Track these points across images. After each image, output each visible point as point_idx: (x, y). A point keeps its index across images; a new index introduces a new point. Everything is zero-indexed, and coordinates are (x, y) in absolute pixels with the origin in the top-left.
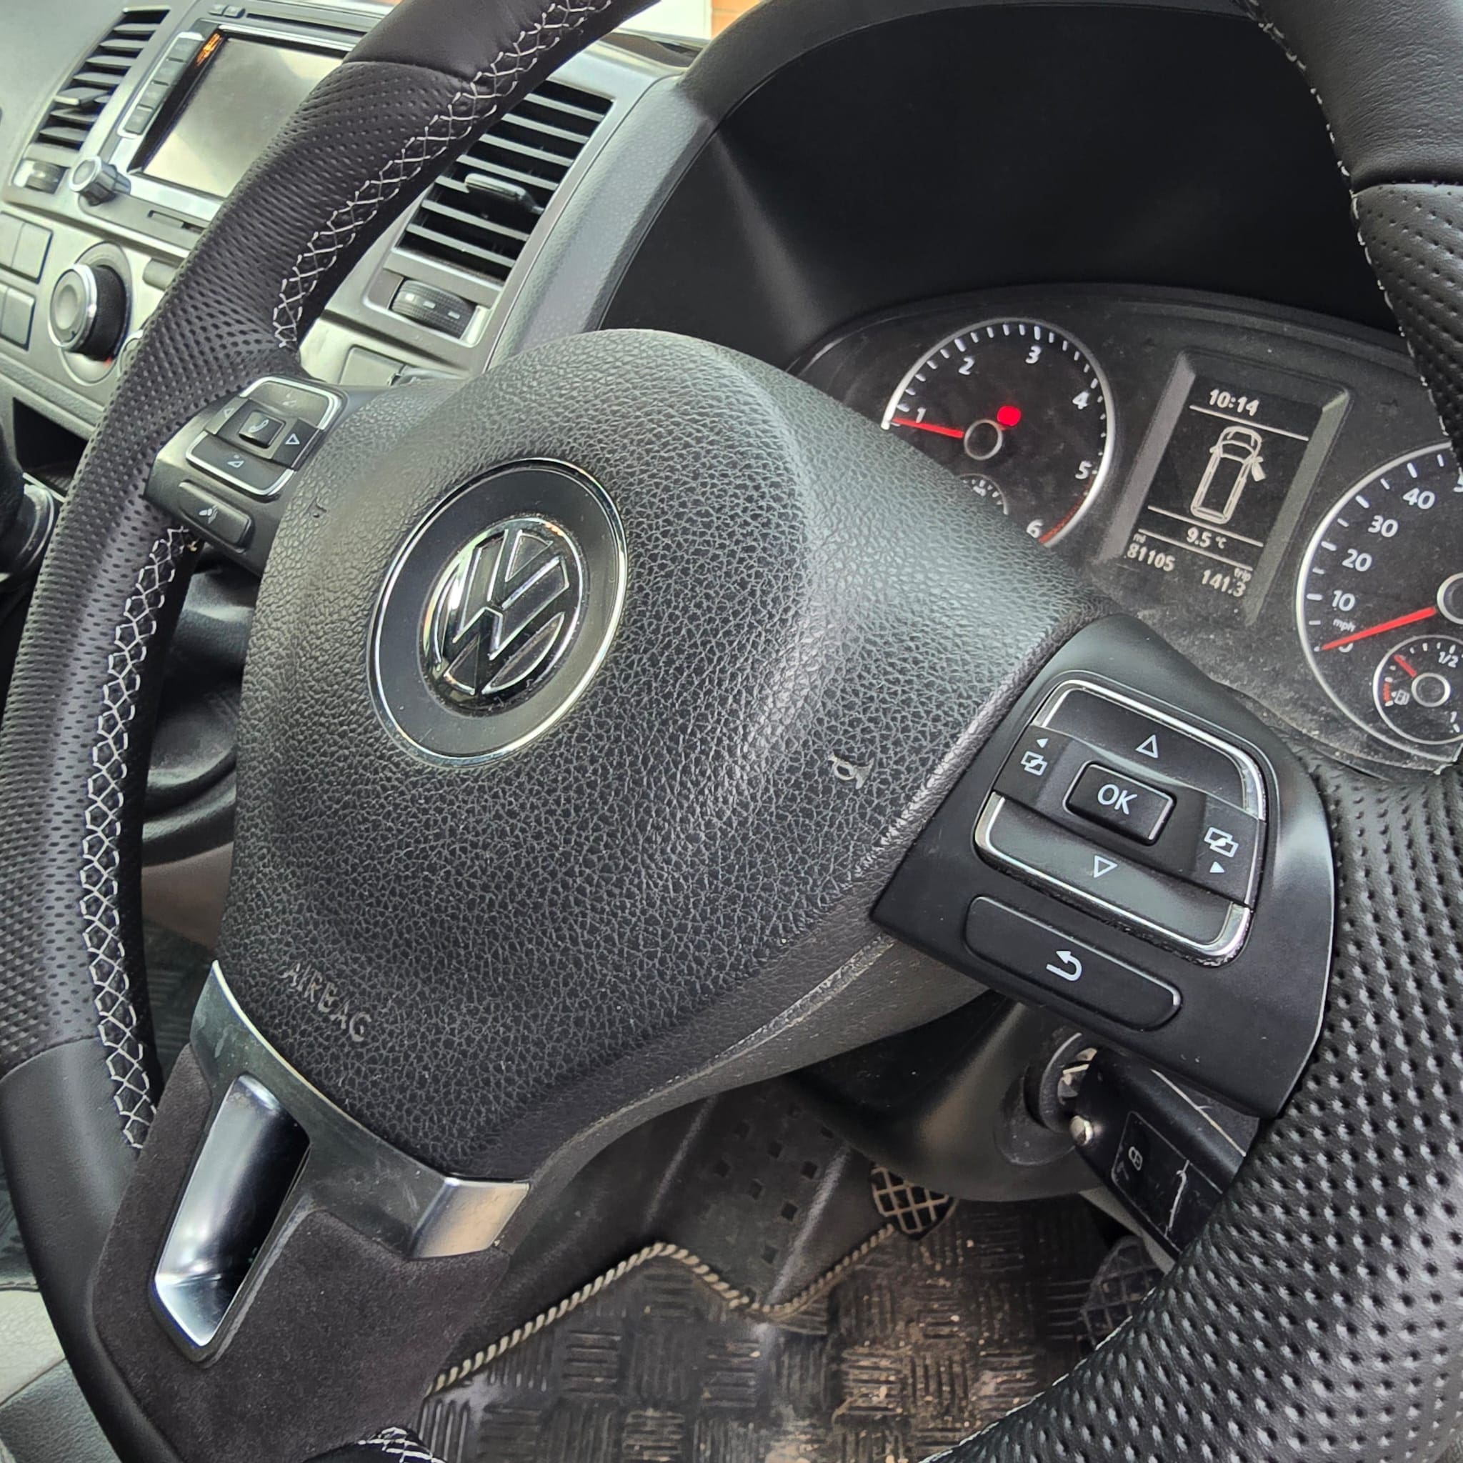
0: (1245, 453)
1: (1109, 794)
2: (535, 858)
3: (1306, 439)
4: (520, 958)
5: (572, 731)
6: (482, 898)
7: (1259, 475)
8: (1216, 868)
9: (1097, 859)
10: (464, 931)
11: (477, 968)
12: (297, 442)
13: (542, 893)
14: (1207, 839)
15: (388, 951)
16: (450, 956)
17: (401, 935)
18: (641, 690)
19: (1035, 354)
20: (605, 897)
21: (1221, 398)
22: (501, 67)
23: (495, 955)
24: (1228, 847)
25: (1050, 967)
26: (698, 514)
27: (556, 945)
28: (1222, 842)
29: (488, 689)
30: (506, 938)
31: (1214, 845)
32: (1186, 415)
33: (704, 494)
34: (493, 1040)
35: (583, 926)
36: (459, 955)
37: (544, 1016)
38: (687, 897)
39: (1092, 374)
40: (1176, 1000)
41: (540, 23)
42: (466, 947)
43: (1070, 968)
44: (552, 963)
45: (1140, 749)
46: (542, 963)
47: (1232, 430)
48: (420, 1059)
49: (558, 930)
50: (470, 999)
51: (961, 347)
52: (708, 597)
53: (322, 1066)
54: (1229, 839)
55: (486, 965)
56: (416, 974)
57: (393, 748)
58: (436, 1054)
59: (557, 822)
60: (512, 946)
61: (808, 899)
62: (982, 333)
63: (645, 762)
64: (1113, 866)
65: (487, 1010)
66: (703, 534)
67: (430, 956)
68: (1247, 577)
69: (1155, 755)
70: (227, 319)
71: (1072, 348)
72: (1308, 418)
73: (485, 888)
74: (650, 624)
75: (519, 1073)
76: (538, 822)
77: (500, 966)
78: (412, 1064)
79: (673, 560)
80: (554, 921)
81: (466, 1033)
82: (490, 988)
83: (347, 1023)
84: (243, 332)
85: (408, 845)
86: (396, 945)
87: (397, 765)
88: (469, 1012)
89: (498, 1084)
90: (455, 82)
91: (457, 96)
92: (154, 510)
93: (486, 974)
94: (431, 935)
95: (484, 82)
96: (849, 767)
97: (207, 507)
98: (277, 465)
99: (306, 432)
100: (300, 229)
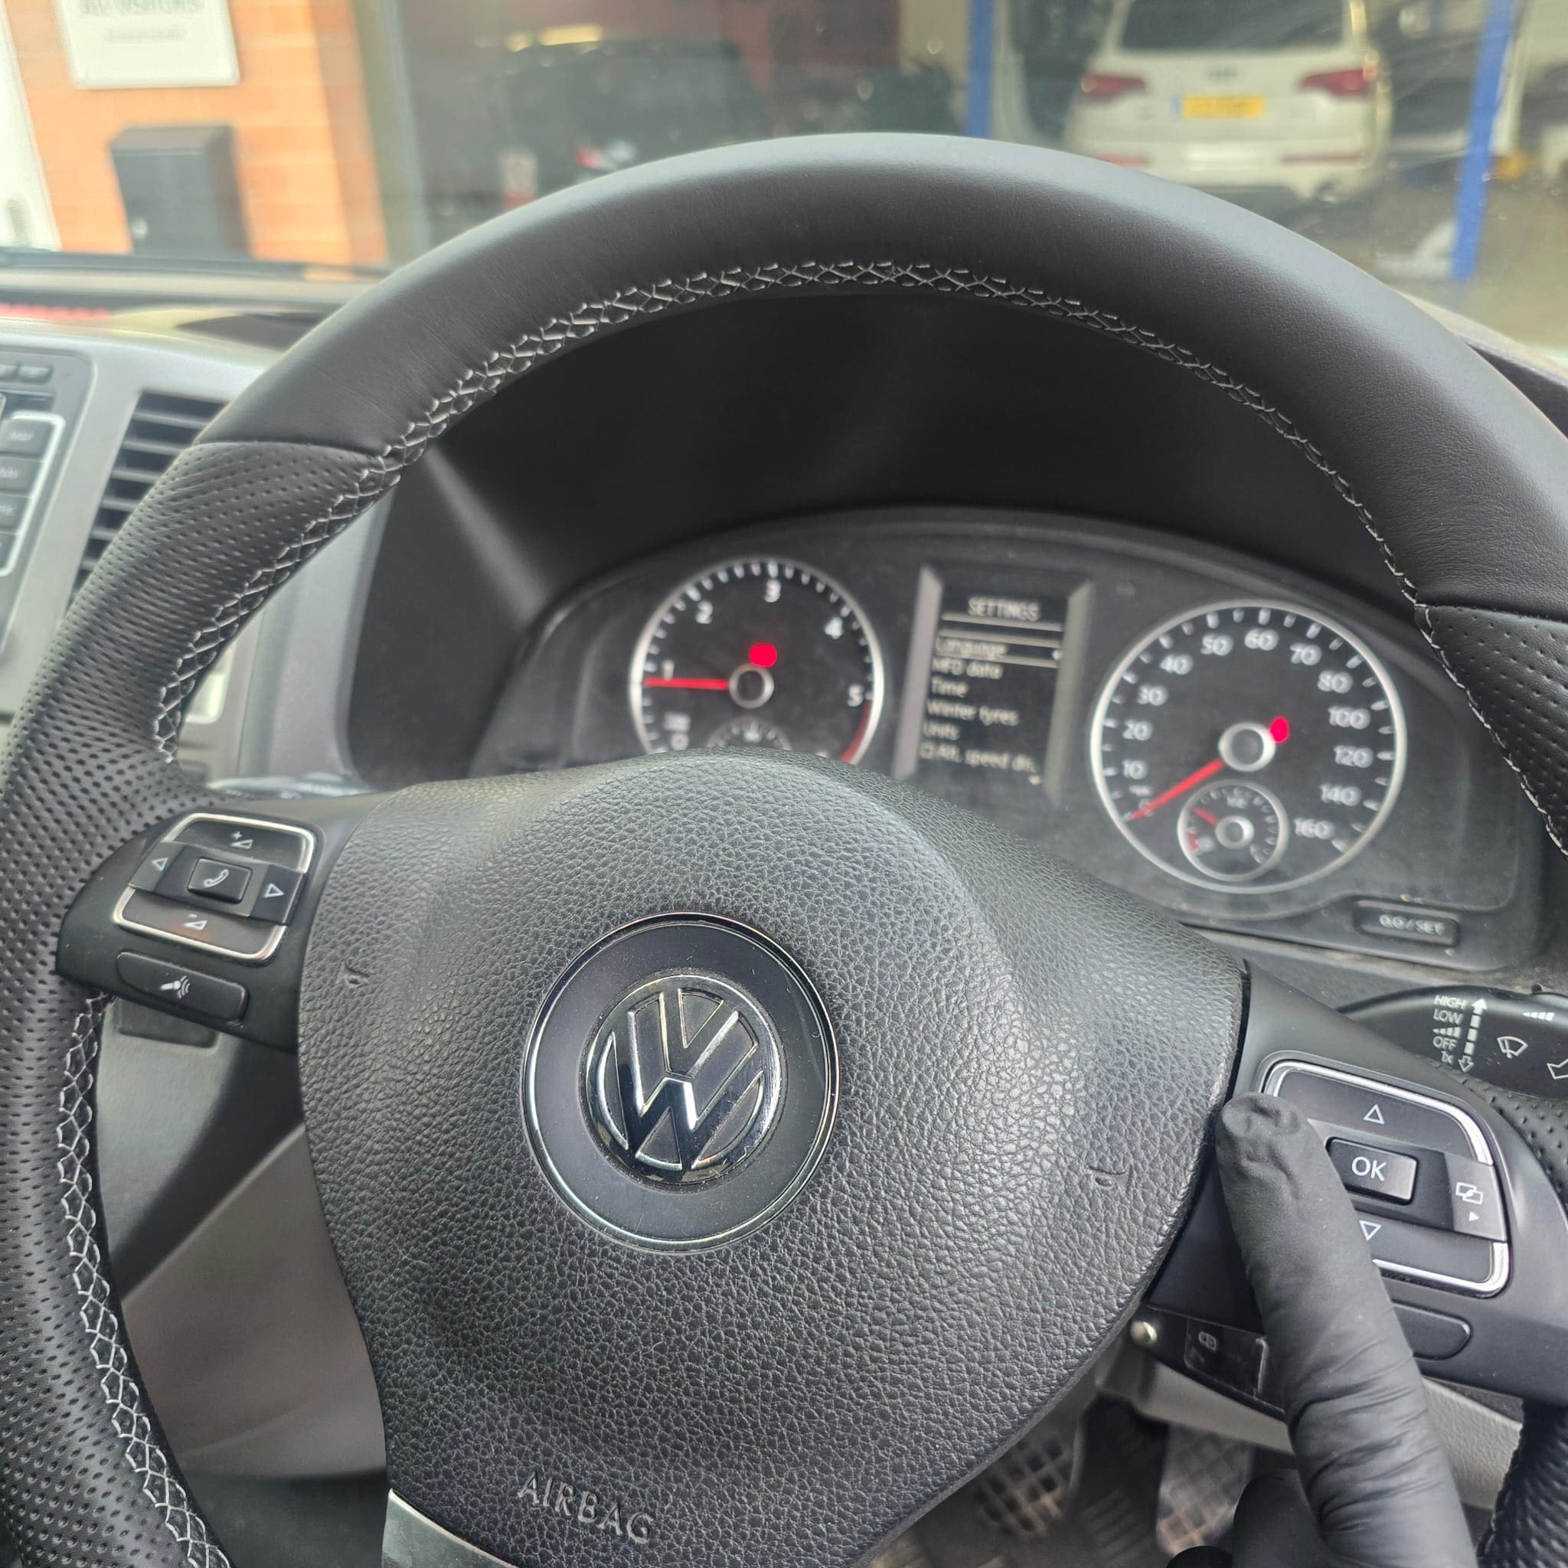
1: (1362, 1166)
2: (818, 1327)
4: (820, 1424)
5: (823, 1196)
6: (764, 1376)
8: (1473, 1217)
9: (1362, 1223)
10: (749, 1412)
11: (772, 1444)
12: (280, 893)
13: (833, 1359)
14: (1458, 1193)
15: (654, 1448)
16: (736, 1438)
17: (668, 1429)
19: (774, 592)
20: (901, 1347)
22: (411, 437)
23: (791, 1427)
24: (1476, 1197)
26: (889, 956)
27: (858, 1404)
28: (1470, 1193)
29: (697, 1163)
30: (800, 1409)
31: (1465, 1197)
33: (886, 934)
34: (805, 1507)
35: (883, 1380)
36: (746, 1435)
37: (857, 1471)
38: (983, 1330)
39: (843, 603)
40: (1466, 1328)
41: (456, 390)
42: (754, 1425)
44: (857, 1420)
45: (1367, 1118)
46: (844, 1423)
48: (725, 1545)
49: (856, 1390)
50: (767, 1473)
54: (1473, 1189)
55: (782, 1438)
56: (697, 1464)
57: (603, 1243)
58: (743, 1536)
59: (834, 1288)
60: (810, 1416)
61: (1105, 1307)
63: (913, 1213)
64: (1378, 1227)
65: (791, 1480)
67: (711, 1443)
69: (1381, 1121)
73: (766, 1366)
74: (877, 1077)
75: (842, 1531)
76: (811, 1290)
77: (799, 1437)
78: (717, 1551)
80: (851, 1382)
81: (772, 1507)
82: (789, 1459)
83: (623, 1529)
85: (656, 1340)
86: (662, 1439)
87: (618, 1260)
88: (771, 1487)
89: (821, 1547)
90: (361, 458)
91: (366, 473)
92: (69, 985)
93: (783, 1447)
94: (708, 1422)
95: (395, 455)
96: (1108, 1177)
97: (171, 980)
98: (260, 922)
99: (284, 879)
100: (182, 632)
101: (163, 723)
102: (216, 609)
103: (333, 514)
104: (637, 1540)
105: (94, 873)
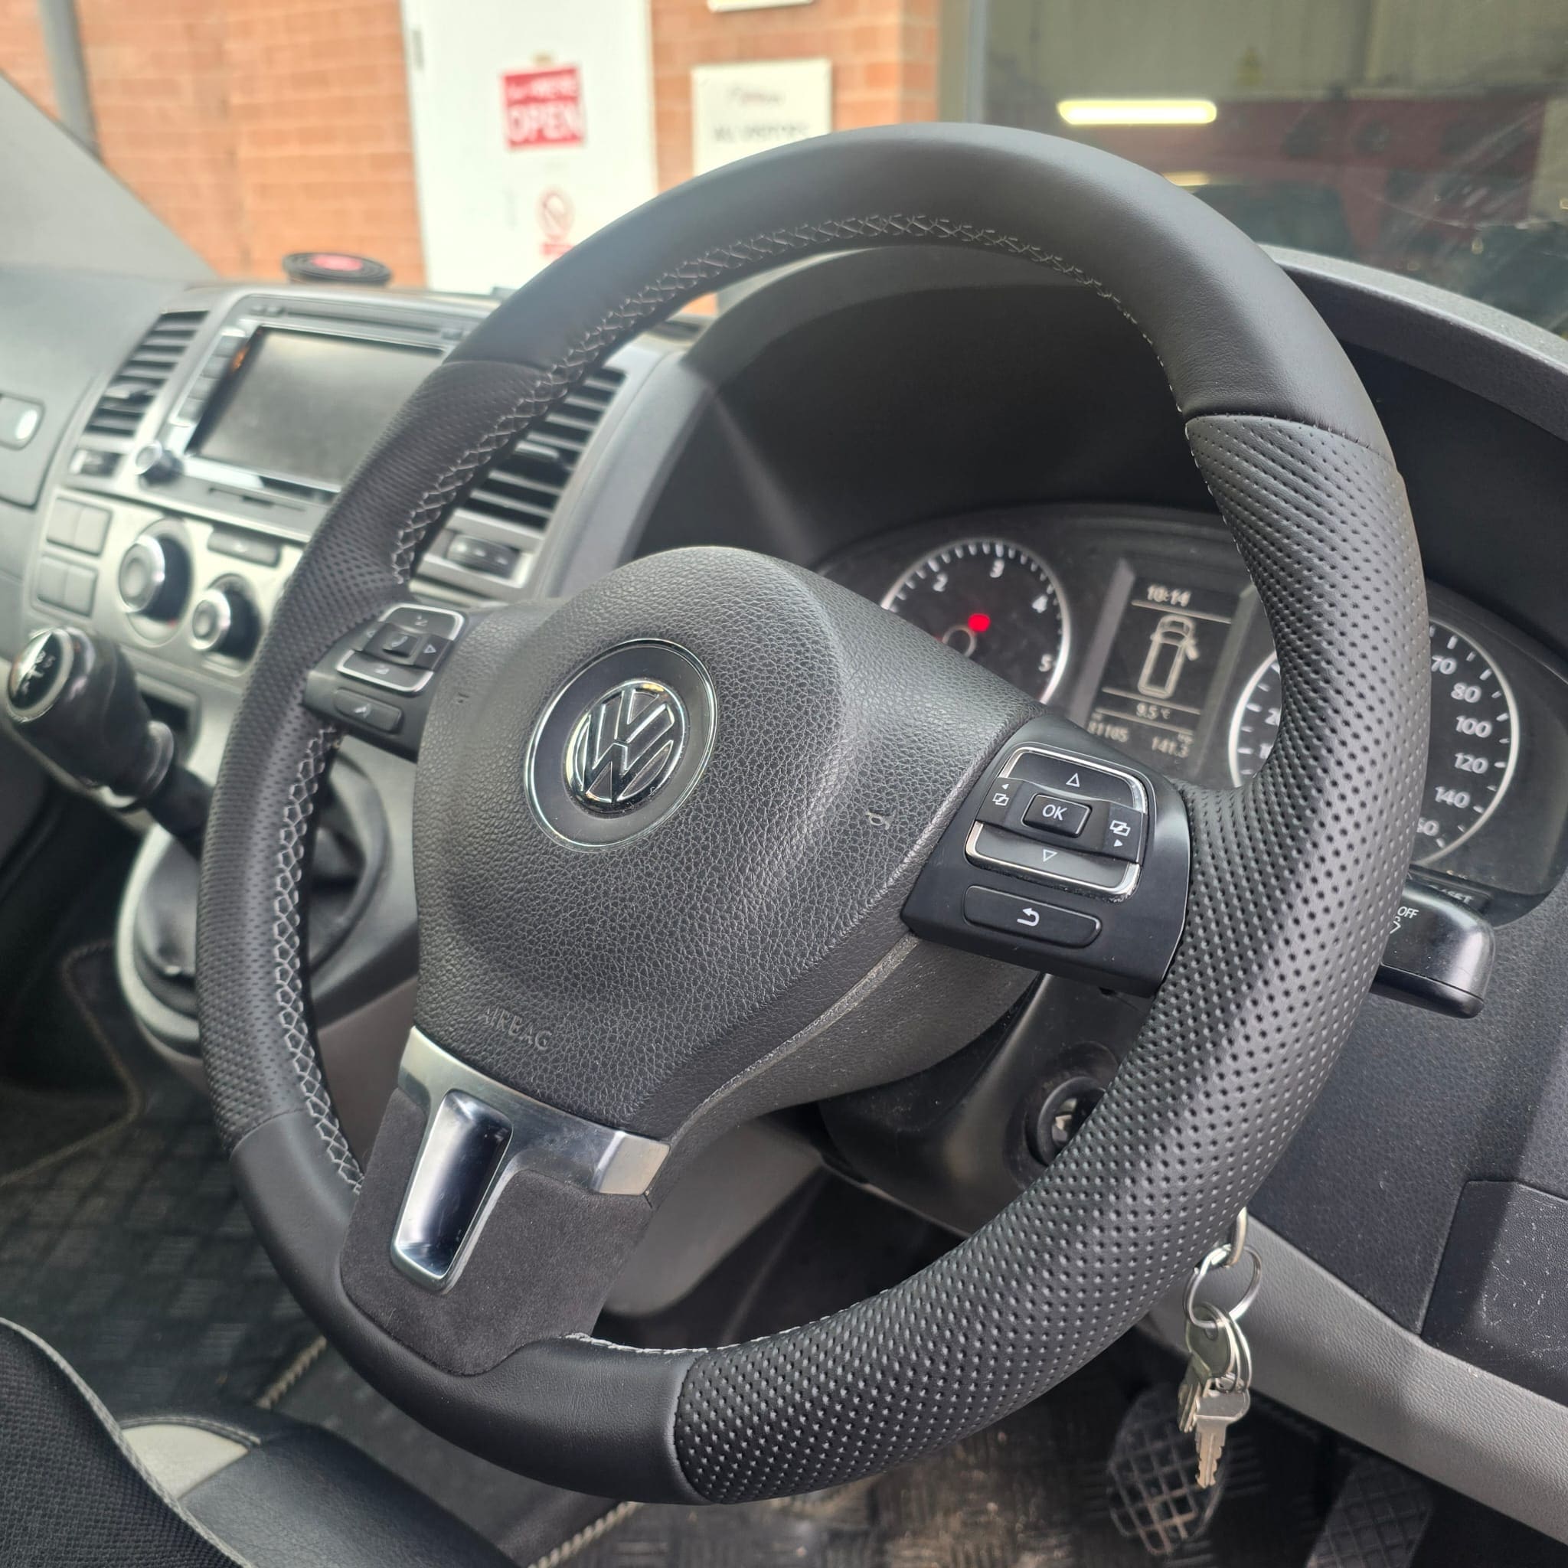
0: (1180, 637)
1: (1049, 811)
2: (668, 901)
3: (1229, 622)
4: (662, 971)
5: (688, 814)
6: (631, 934)
7: (1193, 654)
8: (1118, 843)
9: (1045, 851)
10: (619, 959)
11: (630, 984)
12: (435, 651)
13: (675, 923)
14: (1112, 828)
15: (560, 985)
16: (609, 978)
17: (570, 972)
18: (735, 782)
19: (998, 569)
20: (720, 920)
21: (1157, 593)
22: (572, 358)
23: (643, 973)
24: (1124, 830)
25: (1020, 921)
26: (765, 665)
27: (687, 958)
28: (1120, 828)
30: (650, 959)
31: (1116, 831)
32: (1129, 610)
33: (766, 652)
34: (645, 1030)
35: (705, 942)
36: (616, 977)
37: (682, 1008)
38: (776, 913)
39: (1047, 582)
40: (1098, 926)
41: (602, 326)
42: (621, 970)
43: (1032, 918)
44: (685, 971)
45: (1068, 783)
46: (677, 971)
47: (1168, 619)
48: (591, 1053)
49: (687, 947)
50: (626, 1006)
51: (934, 566)
52: (775, 718)
53: (517, 1071)
54: (1124, 825)
55: (637, 980)
56: (584, 997)
57: (554, 845)
58: (603, 1048)
59: (683, 876)
60: (655, 964)
61: (859, 903)
62: (952, 554)
63: (741, 829)
64: (1054, 853)
65: (639, 1011)
66: (768, 678)
67: (594, 982)
68: (1188, 740)
69: (1078, 785)
70: (358, 563)
71: (1029, 561)
72: (1228, 603)
73: (633, 927)
74: (737, 739)
75: (665, 1050)
76: (669, 877)
77: (647, 979)
78: (585, 1057)
79: (749, 696)
80: (684, 942)
81: (624, 1030)
82: (640, 996)
83: (533, 1041)
84: (370, 573)
85: (572, 909)
86: (566, 979)
87: (559, 856)
88: (626, 1015)
89: (651, 1060)
90: (537, 372)
91: (539, 383)
92: (309, 715)
93: (637, 987)
94: (593, 966)
95: (559, 372)
96: (880, 818)
97: (360, 706)
98: (418, 669)
99: (439, 642)
100: (414, 491)
101: (400, 556)
102: (438, 477)
103: (517, 412)
104: (541, 1048)
105: (335, 642)
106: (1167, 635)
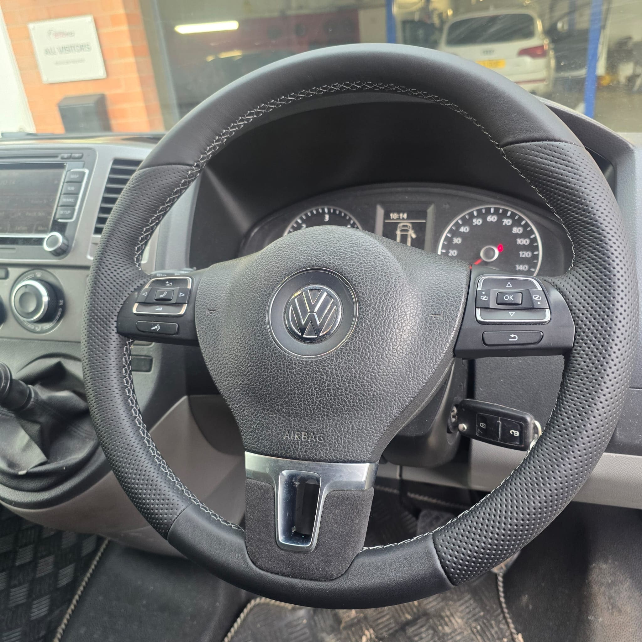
0: (407, 231)
1: (506, 298)
2: (362, 369)
3: (424, 221)
4: (367, 397)
5: (358, 333)
6: (349, 386)
7: (414, 236)
8: (539, 303)
9: (510, 313)
10: (346, 397)
11: (354, 405)
12: (184, 295)
13: (367, 377)
15: (321, 414)
16: (344, 406)
17: (324, 408)
18: (374, 316)
19: (327, 218)
20: (386, 371)
21: (394, 216)
22: (202, 159)
23: (359, 400)
24: (539, 298)
25: (510, 340)
26: (367, 268)
27: (377, 389)
29: (321, 334)
30: (361, 393)
31: (536, 299)
32: (385, 225)
33: (365, 263)
34: (367, 422)
35: (383, 381)
36: (347, 404)
37: (380, 409)
38: (409, 362)
39: (350, 219)
40: (542, 334)
41: (213, 143)
42: (349, 401)
43: (515, 338)
44: (377, 394)
45: (507, 286)
46: (374, 395)
47: (401, 225)
48: (346, 437)
49: (376, 385)
50: (354, 414)
51: (300, 221)
52: (381, 287)
53: (313, 454)
54: (538, 296)
55: (357, 403)
56: (334, 416)
57: (298, 360)
58: (350, 433)
59: (365, 357)
60: (364, 395)
61: (442, 349)
62: (306, 215)
63: (383, 333)
64: (514, 313)
65: (361, 415)
66: (371, 273)
67: (337, 409)
69: (511, 286)
71: (340, 212)
72: (423, 214)
73: (349, 383)
74: (368, 300)
75: (378, 426)
77: (361, 402)
78: (344, 439)
79: (366, 282)
80: (374, 383)
81: (357, 424)
82: (360, 409)
83: (316, 439)
84: (128, 268)
85: (317, 383)
86: (323, 411)
87: (303, 364)
88: (356, 418)
89: (373, 432)
90: (188, 167)
91: (190, 172)
92: (121, 336)
93: (358, 406)
94: (335, 403)
95: (197, 166)
96: (437, 316)
97: (154, 326)
98: (178, 304)
99: (185, 291)
100: (140, 228)
101: (137, 258)
102: (149, 220)
103: (182, 186)
104: (320, 442)
105: (124, 302)
106: (402, 231)
